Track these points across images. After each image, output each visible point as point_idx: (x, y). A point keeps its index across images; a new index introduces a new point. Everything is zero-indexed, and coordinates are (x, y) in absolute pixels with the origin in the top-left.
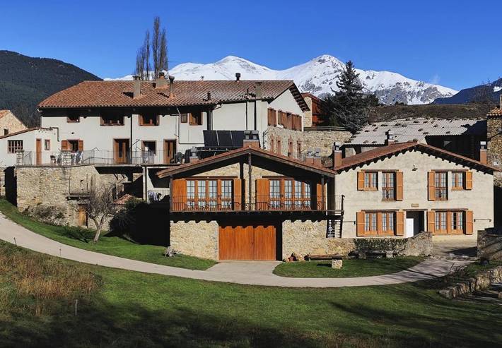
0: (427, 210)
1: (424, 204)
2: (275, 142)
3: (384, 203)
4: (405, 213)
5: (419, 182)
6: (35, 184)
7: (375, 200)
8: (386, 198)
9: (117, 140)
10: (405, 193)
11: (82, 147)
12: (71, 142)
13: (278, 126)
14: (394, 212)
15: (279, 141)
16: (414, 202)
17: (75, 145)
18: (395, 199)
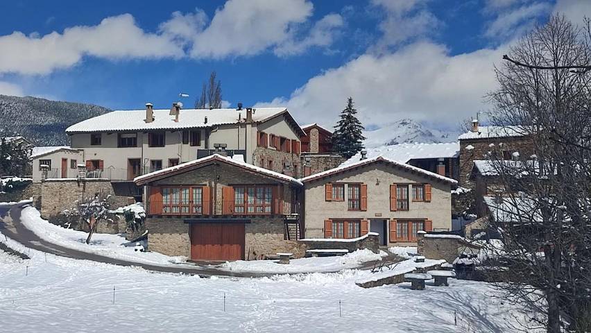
0: (389, 219)
1: (387, 214)
2: (266, 161)
3: (350, 212)
4: (369, 221)
5: (381, 194)
6: (55, 195)
7: (341, 210)
8: (352, 209)
9: (130, 160)
10: (369, 204)
11: (103, 166)
12: (93, 161)
13: (269, 147)
14: (358, 221)
15: (271, 162)
16: (378, 212)
17: (97, 164)
18: (360, 209)
